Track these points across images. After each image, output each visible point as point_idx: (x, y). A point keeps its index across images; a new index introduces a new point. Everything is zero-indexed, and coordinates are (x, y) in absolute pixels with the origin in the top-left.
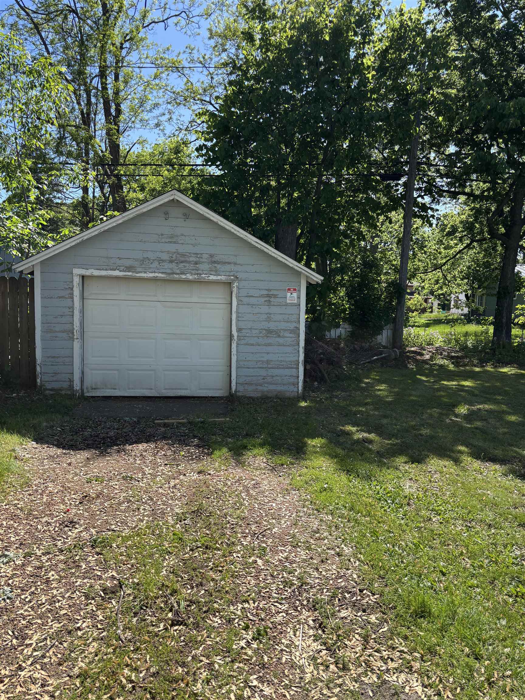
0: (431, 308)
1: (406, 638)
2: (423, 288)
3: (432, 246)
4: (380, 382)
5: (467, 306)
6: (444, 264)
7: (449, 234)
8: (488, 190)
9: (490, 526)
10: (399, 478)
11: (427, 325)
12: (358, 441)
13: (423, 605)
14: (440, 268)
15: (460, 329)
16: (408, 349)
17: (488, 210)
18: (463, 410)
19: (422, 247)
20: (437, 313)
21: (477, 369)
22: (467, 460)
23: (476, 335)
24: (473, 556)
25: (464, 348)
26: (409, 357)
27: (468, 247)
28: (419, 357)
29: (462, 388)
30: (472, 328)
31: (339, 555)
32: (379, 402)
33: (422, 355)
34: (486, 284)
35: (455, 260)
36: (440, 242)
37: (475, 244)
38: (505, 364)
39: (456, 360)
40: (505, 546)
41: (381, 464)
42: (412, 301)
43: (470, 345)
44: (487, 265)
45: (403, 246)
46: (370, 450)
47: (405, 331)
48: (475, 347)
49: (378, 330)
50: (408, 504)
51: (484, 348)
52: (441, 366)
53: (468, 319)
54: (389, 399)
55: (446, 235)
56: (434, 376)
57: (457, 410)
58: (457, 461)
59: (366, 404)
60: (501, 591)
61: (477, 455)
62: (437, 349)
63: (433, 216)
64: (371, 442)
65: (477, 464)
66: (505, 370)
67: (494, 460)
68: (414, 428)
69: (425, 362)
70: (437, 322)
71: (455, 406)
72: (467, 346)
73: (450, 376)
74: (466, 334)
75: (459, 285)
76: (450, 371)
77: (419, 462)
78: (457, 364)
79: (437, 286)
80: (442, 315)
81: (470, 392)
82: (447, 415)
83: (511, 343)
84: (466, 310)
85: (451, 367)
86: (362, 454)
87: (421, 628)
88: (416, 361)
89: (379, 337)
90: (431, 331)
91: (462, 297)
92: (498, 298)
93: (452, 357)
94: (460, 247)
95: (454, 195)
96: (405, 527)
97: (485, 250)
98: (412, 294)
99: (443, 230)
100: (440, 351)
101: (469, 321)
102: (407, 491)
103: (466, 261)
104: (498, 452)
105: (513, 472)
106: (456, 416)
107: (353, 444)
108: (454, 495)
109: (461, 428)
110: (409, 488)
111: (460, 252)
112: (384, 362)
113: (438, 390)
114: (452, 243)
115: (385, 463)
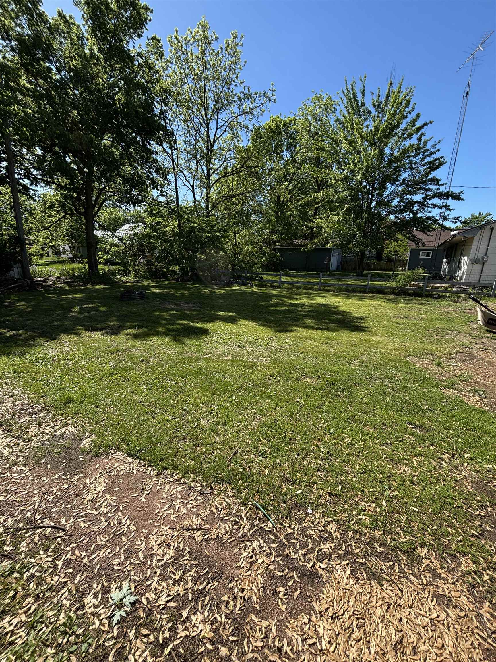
0: (48, 253)
1: (62, 414)
2: (38, 241)
3: (38, 214)
4: (19, 301)
5: (71, 253)
6: (50, 226)
7: (50, 207)
8: (70, 184)
9: (98, 358)
10: (44, 349)
11: (47, 265)
12: (11, 336)
13: (69, 398)
14: (48, 229)
15: (69, 267)
16: (35, 279)
17: (72, 196)
18: (76, 309)
19: (31, 214)
20: (52, 257)
21: (83, 288)
22: (83, 332)
23: (79, 269)
24: (91, 372)
25: (73, 277)
26: (38, 285)
27: (64, 217)
28: (45, 284)
29: (75, 298)
30: (76, 265)
31: (12, 396)
32: (21, 313)
33: (47, 282)
34: (79, 240)
35: (57, 225)
36: (44, 212)
37: (68, 216)
38: (97, 284)
39: (69, 284)
40: (106, 364)
41: (31, 346)
42: (32, 249)
43: (76, 274)
44: (77, 229)
45: (15, 210)
46: (20, 340)
47: (31, 268)
48: (79, 276)
49: (10, 268)
50: (53, 360)
51: (85, 276)
52: (61, 288)
53: (73, 261)
54: (29, 310)
55: (48, 208)
56: (57, 294)
57: (73, 310)
58: (78, 334)
59: (12, 315)
60: (106, 381)
61: (87, 329)
62: (56, 278)
63: (35, 194)
64: (20, 335)
65: (88, 333)
66: (98, 287)
67: (97, 330)
68: (49, 322)
69: (50, 286)
70: (53, 263)
71: (72, 308)
72: (74, 276)
73: (67, 292)
74: (73, 269)
75: (62, 241)
76: (67, 290)
77: (55, 339)
78: (70, 286)
79: (48, 240)
80: (55, 258)
81: (80, 299)
82: (69, 313)
83: (99, 273)
84: (71, 255)
85: (67, 288)
86: (16, 343)
87: (69, 408)
88: (44, 287)
89: (11, 272)
90: (49, 268)
91: (67, 247)
92: (88, 249)
93: (67, 282)
94: (58, 217)
95: (47, 183)
96: (52, 371)
97: (75, 220)
98: (31, 244)
99: (45, 204)
100: (58, 279)
101: (73, 262)
102: (51, 355)
103: (65, 225)
104: (99, 326)
105: (107, 333)
106: (73, 312)
107: (6, 339)
108: (78, 350)
109: (78, 318)
110: (51, 353)
111: (59, 220)
112: (20, 289)
113: (61, 301)
114: (53, 213)
115: (33, 345)
